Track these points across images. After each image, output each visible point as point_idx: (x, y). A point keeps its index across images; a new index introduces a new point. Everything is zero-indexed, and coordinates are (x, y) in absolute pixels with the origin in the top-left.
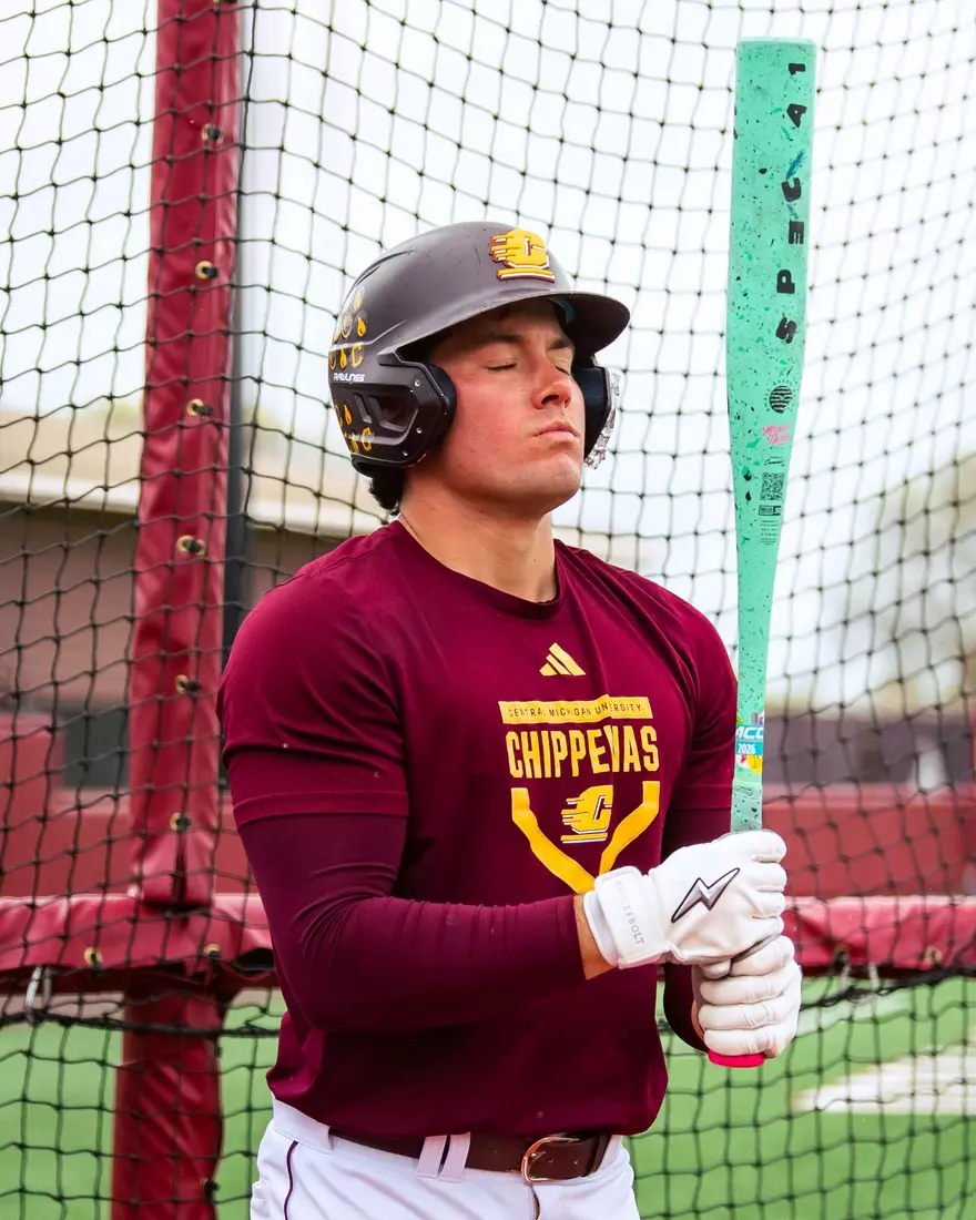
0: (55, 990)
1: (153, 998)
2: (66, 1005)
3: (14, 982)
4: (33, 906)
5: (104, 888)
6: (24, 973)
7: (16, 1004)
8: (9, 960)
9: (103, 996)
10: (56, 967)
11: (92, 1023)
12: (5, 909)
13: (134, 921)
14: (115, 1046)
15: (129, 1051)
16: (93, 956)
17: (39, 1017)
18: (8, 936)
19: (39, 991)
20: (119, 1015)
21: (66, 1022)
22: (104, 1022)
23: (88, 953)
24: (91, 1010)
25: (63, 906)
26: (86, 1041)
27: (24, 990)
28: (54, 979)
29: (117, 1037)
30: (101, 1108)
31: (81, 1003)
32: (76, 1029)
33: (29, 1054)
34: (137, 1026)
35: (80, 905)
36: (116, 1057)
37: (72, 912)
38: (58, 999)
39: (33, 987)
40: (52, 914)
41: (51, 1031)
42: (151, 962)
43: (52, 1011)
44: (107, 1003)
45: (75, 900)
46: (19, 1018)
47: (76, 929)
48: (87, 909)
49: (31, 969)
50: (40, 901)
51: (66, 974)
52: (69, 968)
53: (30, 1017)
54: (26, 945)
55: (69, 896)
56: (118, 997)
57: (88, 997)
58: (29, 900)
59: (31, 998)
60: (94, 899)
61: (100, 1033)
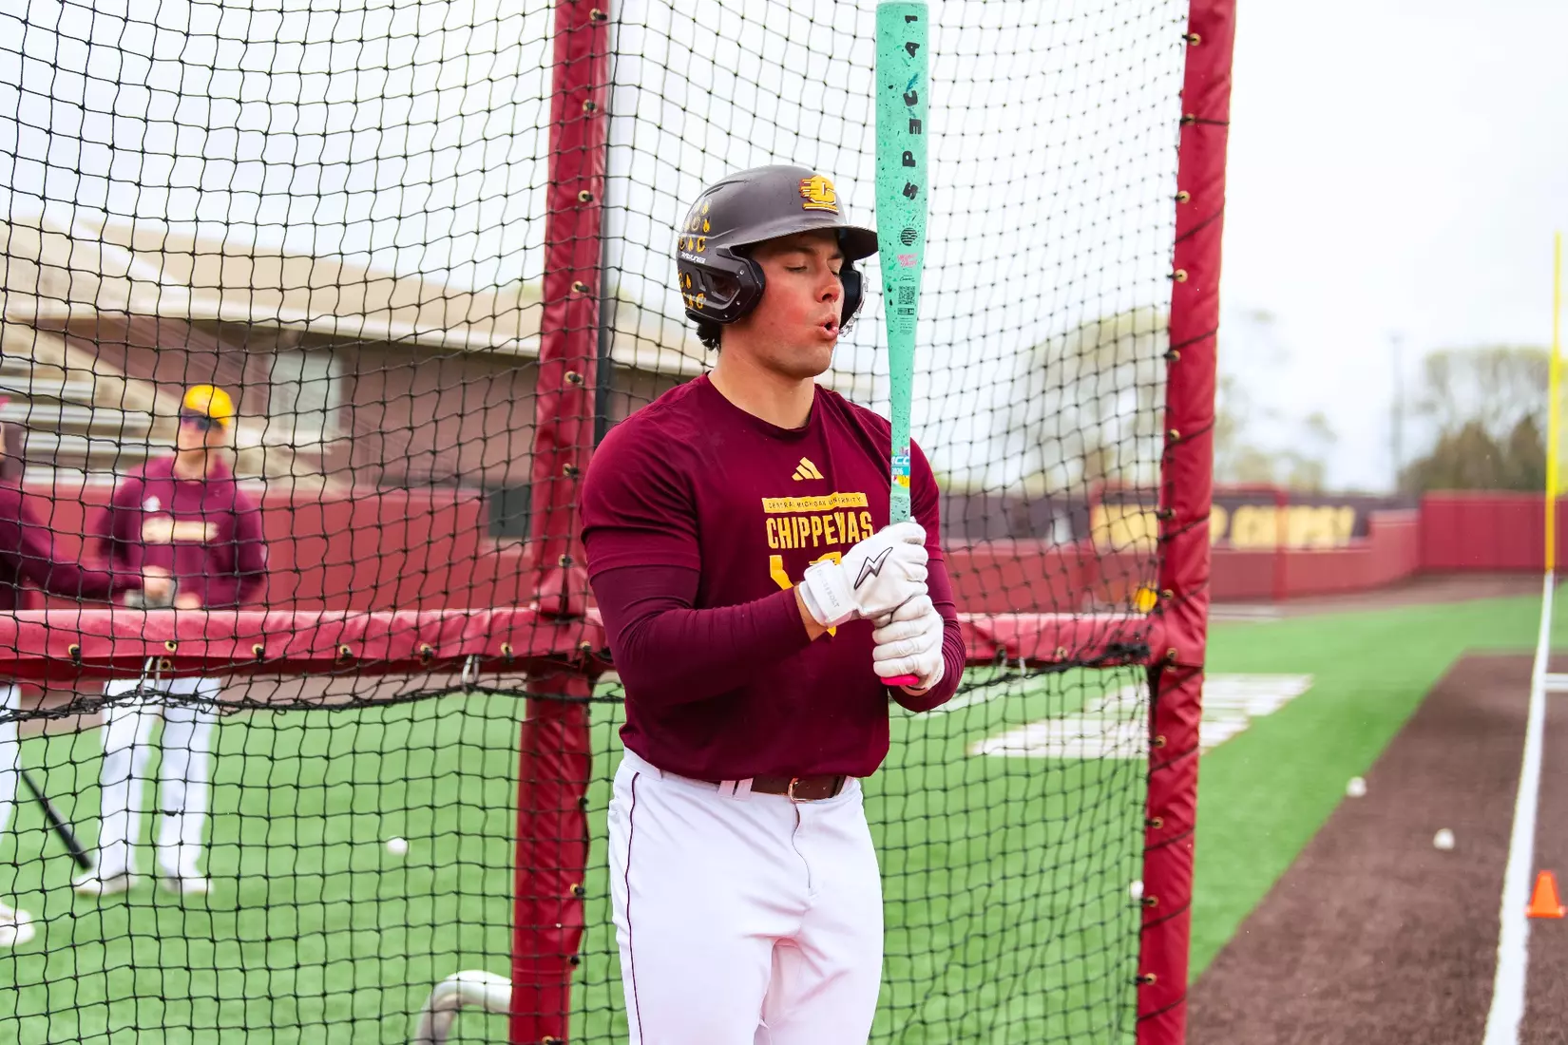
0: (482, 671)
1: (546, 677)
2: (488, 680)
3: (454, 665)
4: (467, 615)
5: (515, 604)
6: (462, 659)
7: (455, 681)
8: (451, 651)
9: (514, 675)
10: (483, 655)
11: (505, 692)
12: (450, 617)
13: (534, 626)
14: (521, 708)
15: (529, 713)
16: (507, 649)
17: (471, 688)
18: (451, 635)
19: (471, 671)
20: (524, 688)
21: (489, 692)
22: (514, 692)
23: (503, 647)
24: (506, 684)
25: (487, 615)
26: (502, 704)
27: (460, 671)
28: (480, 663)
29: (522, 702)
30: (511, 749)
31: (498, 679)
32: (495, 697)
33: (464, 713)
34: (536, 694)
35: (499, 615)
36: (522, 715)
37: (493, 620)
38: (483, 677)
39: (467, 668)
40: (480, 620)
41: (478, 697)
42: (545, 653)
43: (479, 685)
44: (516, 680)
45: (495, 611)
46: (458, 689)
47: (496, 631)
48: (503, 618)
49: (466, 657)
50: (472, 612)
51: (489, 661)
52: (489, 656)
53: (465, 689)
54: (463, 641)
55: (491, 609)
56: (523, 675)
57: (503, 676)
58: (465, 611)
59: (465, 676)
60: (508, 611)
61: (511, 700)
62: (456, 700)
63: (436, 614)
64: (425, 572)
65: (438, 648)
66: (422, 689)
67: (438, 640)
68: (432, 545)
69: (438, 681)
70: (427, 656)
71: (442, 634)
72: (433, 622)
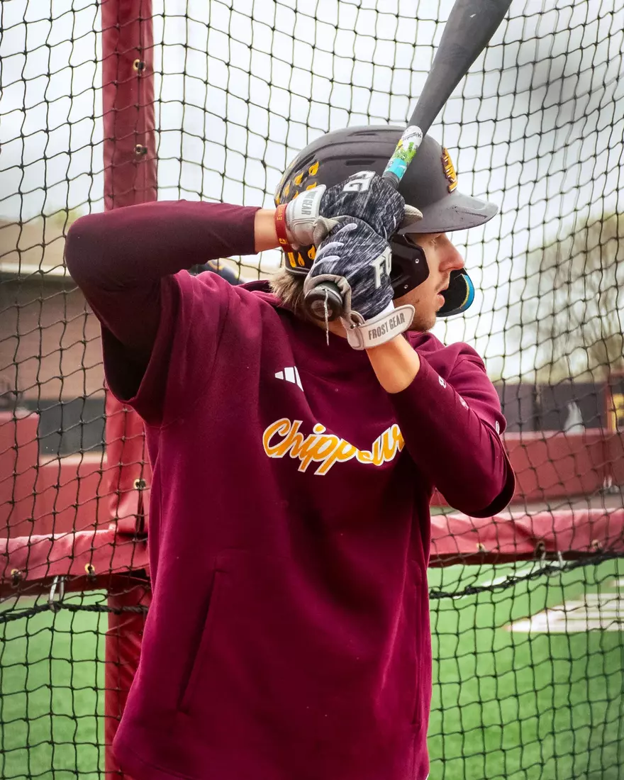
0: (66, 590)
1: (126, 591)
2: (73, 598)
3: (42, 587)
4: (52, 540)
5: (95, 526)
6: (49, 580)
7: (43, 601)
8: (38, 574)
9: (97, 591)
10: (68, 575)
11: (90, 608)
12: (36, 542)
13: (114, 545)
14: (104, 622)
15: (111, 624)
16: (90, 568)
17: (58, 606)
18: (37, 560)
19: (57, 591)
20: (105, 603)
21: (74, 609)
22: (96, 608)
23: (87, 566)
24: (89, 601)
25: (70, 538)
26: (86, 620)
27: (48, 591)
28: (65, 581)
29: (105, 616)
30: (97, 660)
31: (82, 596)
32: (80, 613)
33: (52, 629)
34: (117, 608)
35: (81, 537)
36: (105, 627)
37: (76, 542)
38: (67, 595)
39: (54, 587)
40: (64, 544)
41: (65, 614)
42: (125, 570)
43: (65, 603)
44: (98, 596)
45: (78, 534)
46: (46, 608)
47: (78, 553)
48: (86, 539)
49: (52, 578)
50: (57, 536)
51: (76, 578)
52: (73, 576)
53: (52, 607)
54: (49, 563)
55: (74, 533)
56: (105, 591)
57: (86, 593)
58: (50, 536)
59: (53, 596)
60: (90, 533)
61: (94, 615)
62: (45, 618)
63: (24, 540)
64: (13, 503)
65: (26, 571)
66: (13, 609)
67: (26, 565)
68: (18, 478)
69: (27, 602)
70: (16, 579)
71: (29, 558)
72: (21, 548)
